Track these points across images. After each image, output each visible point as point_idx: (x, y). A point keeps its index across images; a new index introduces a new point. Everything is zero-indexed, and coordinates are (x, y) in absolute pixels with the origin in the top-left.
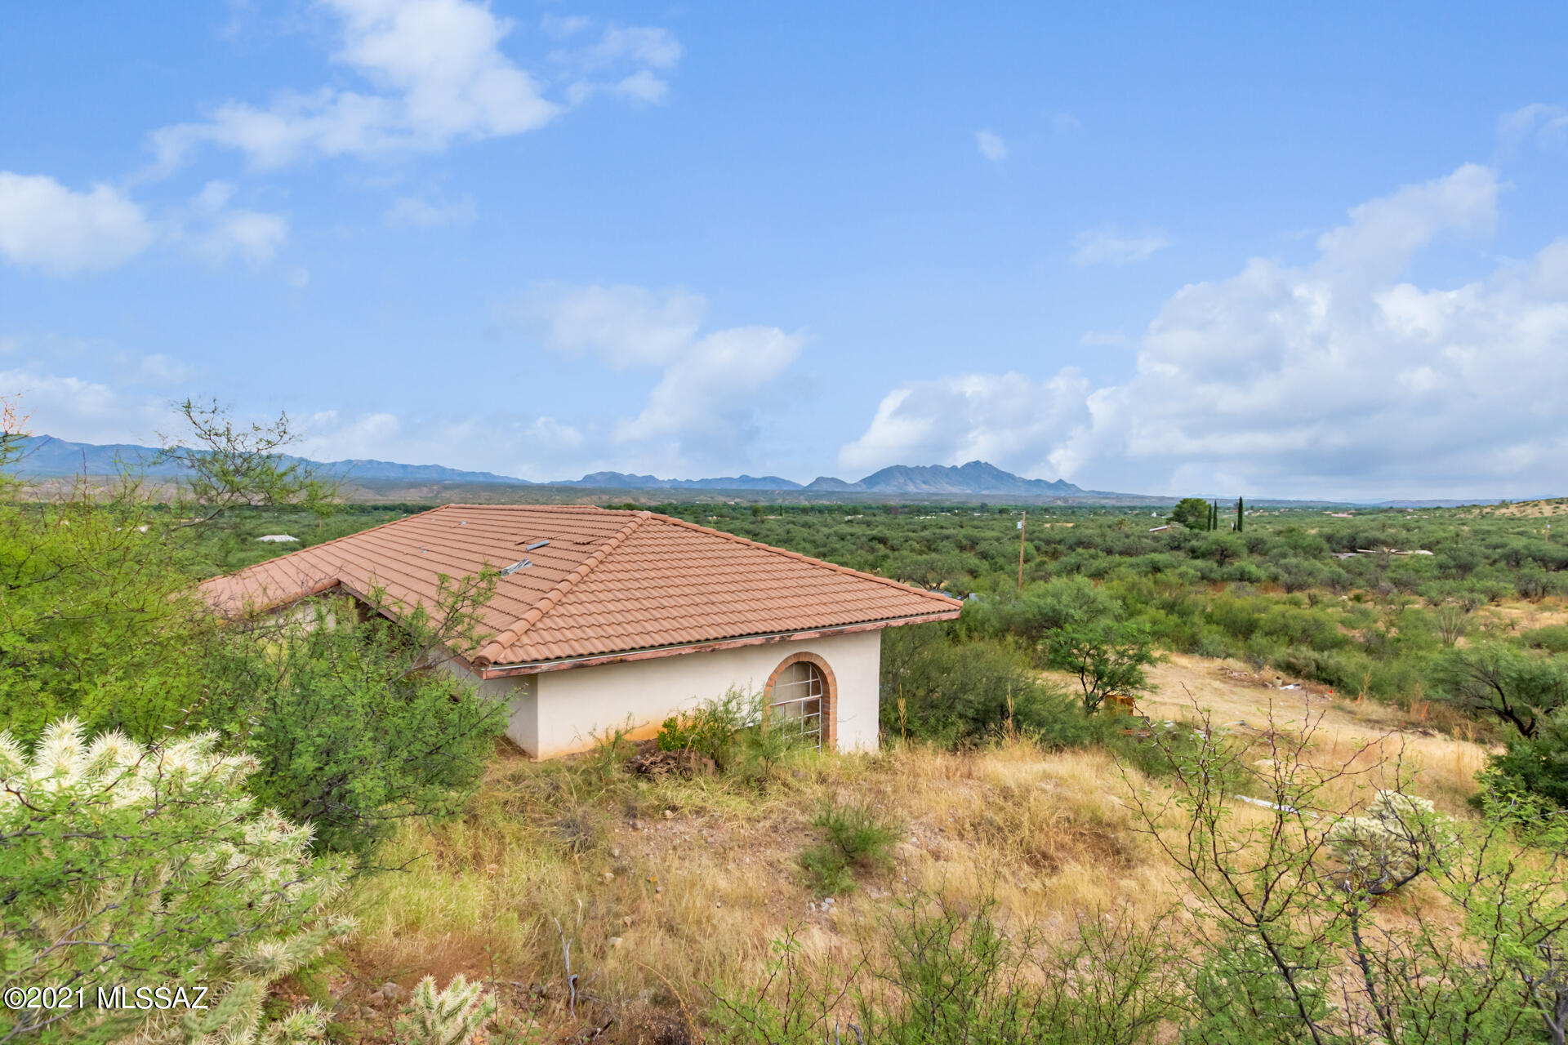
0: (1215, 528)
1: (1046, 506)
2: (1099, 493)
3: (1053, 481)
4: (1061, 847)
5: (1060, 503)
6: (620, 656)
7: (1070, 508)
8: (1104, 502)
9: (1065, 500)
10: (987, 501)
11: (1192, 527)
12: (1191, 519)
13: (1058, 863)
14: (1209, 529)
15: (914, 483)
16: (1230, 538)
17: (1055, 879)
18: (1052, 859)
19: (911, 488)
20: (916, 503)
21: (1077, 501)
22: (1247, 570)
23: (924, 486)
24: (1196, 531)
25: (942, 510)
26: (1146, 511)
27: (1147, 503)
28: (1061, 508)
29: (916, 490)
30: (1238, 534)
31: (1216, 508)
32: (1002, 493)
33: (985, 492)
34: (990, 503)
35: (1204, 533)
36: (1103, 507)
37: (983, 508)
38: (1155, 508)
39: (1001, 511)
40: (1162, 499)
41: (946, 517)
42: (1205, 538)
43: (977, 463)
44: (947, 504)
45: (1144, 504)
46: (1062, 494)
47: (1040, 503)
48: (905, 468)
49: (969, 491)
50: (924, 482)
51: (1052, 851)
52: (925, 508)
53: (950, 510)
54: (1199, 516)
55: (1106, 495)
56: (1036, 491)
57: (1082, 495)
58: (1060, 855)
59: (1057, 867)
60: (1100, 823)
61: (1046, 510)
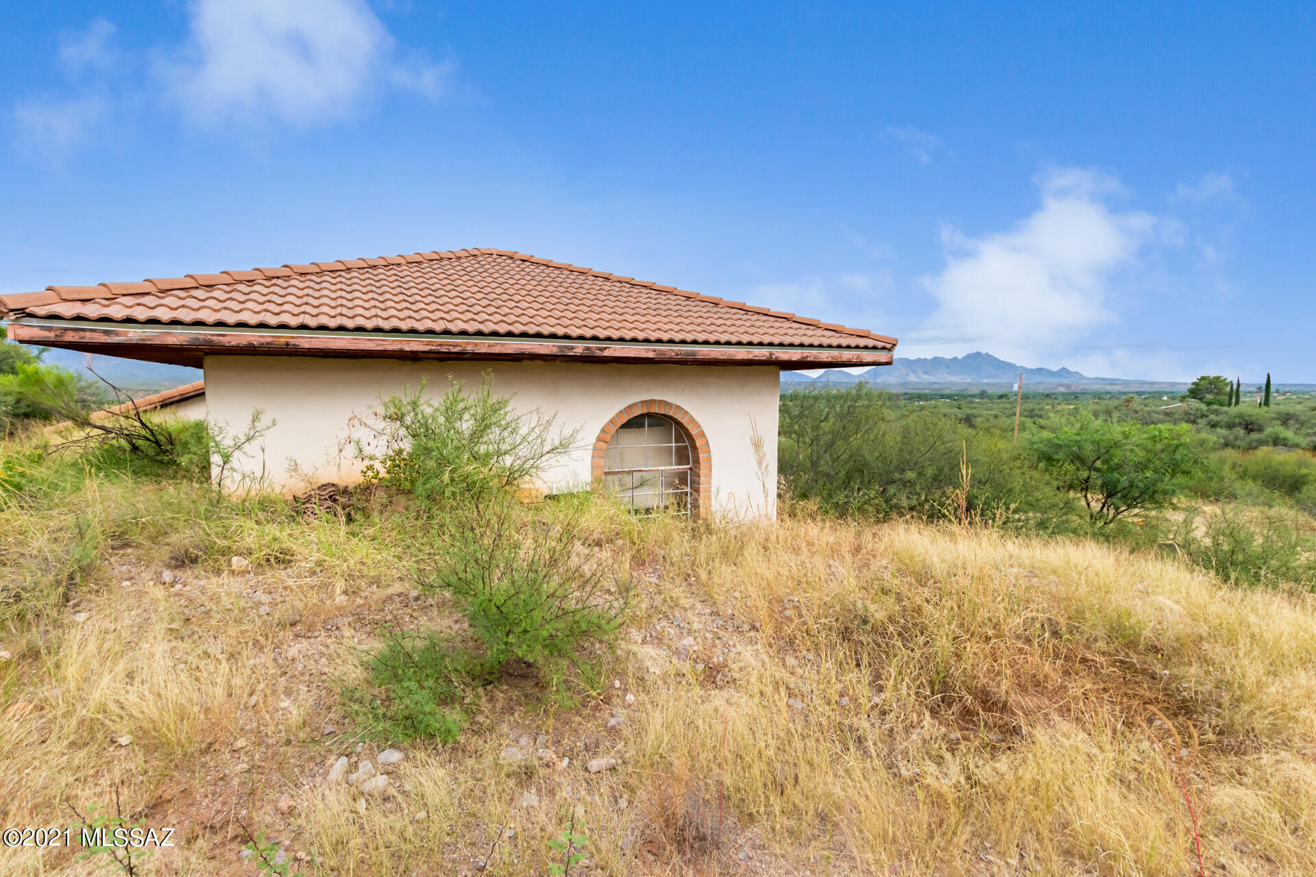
0: (1237, 403)
1: (1047, 392)
2: (1104, 379)
3: (1055, 370)
4: (1037, 684)
5: (1062, 389)
6: (283, 337)
7: (1072, 394)
8: (1109, 388)
9: (1068, 386)
10: (987, 389)
11: (1209, 404)
12: (1209, 397)
13: (1021, 720)
14: (1230, 404)
15: (915, 373)
16: (1257, 411)
17: (1003, 763)
18: (1005, 708)
19: (913, 378)
20: (917, 391)
21: (1081, 387)
22: (1282, 436)
23: (925, 376)
24: (1215, 407)
25: (942, 397)
26: (1156, 395)
27: (1156, 388)
28: (1063, 394)
29: (916, 380)
30: (1265, 408)
31: (1239, 385)
32: (1001, 381)
33: (984, 381)
34: (990, 391)
35: (1225, 409)
36: (1108, 393)
37: (983, 395)
38: (1166, 393)
39: (1000, 397)
40: (1173, 384)
41: (945, 402)
42: (1226, 413)
43: (978, 354)
44: (947, 392)
45: (1153, 390)
46: (1065, 381)
47: (1041, 389)
48: (906, 360)
49: (969, 380)
50: (925, 373)
51: (1004, 688)
52: (925, 395)
53: (949, 397)
54: (1217, 394)
55: (1112, 382)
56: (1039, 379)
57: (1088, 382)
58: (1029, 702)
59: (1016, 731)
60: (1132, 644)
61: (1048, 396)
